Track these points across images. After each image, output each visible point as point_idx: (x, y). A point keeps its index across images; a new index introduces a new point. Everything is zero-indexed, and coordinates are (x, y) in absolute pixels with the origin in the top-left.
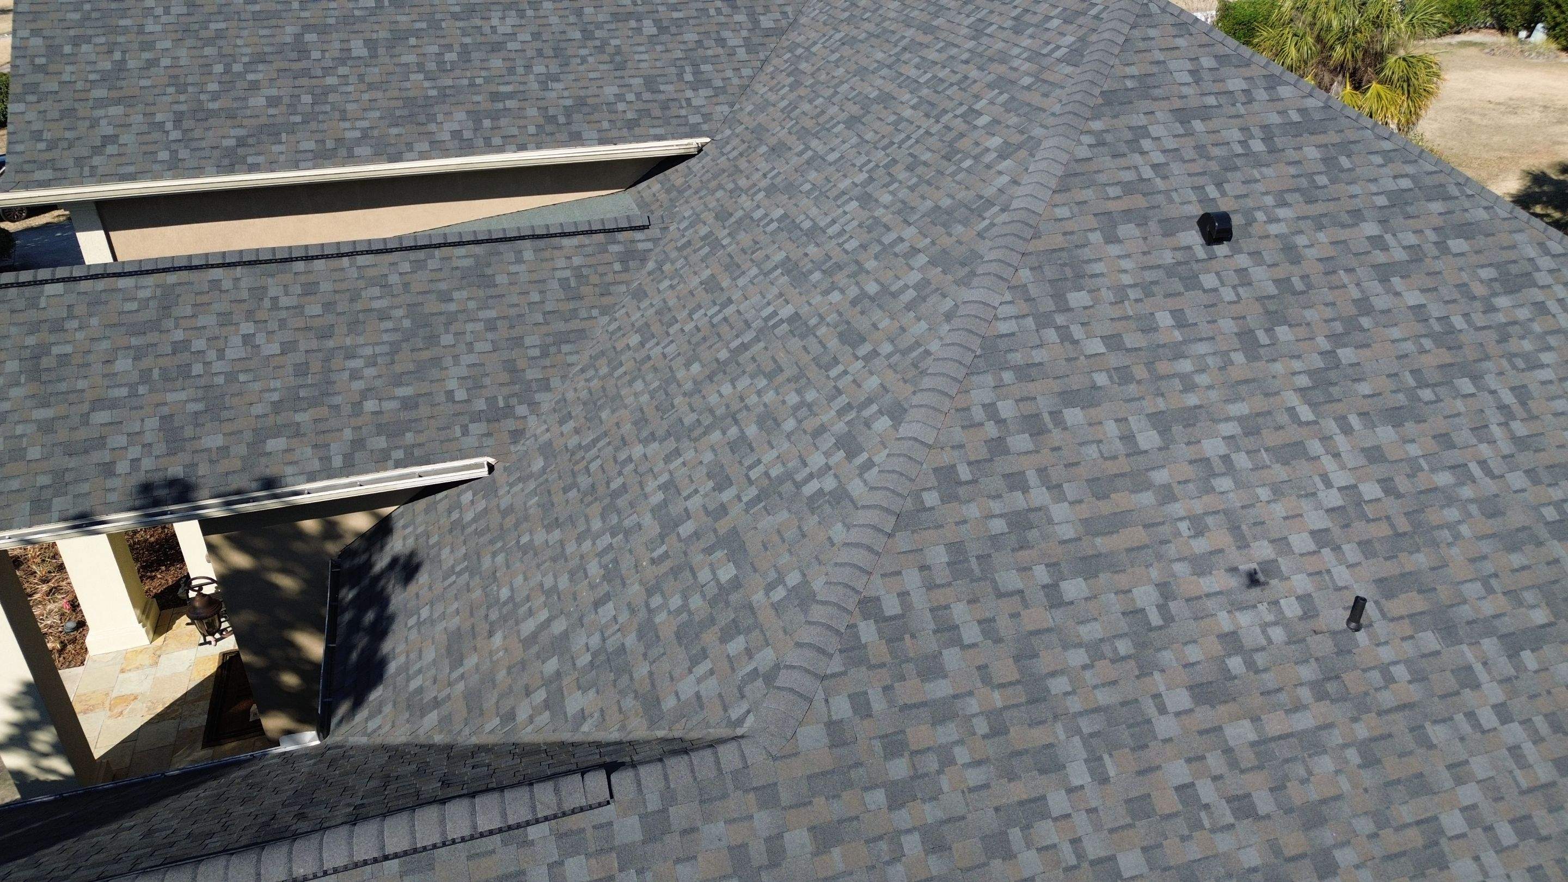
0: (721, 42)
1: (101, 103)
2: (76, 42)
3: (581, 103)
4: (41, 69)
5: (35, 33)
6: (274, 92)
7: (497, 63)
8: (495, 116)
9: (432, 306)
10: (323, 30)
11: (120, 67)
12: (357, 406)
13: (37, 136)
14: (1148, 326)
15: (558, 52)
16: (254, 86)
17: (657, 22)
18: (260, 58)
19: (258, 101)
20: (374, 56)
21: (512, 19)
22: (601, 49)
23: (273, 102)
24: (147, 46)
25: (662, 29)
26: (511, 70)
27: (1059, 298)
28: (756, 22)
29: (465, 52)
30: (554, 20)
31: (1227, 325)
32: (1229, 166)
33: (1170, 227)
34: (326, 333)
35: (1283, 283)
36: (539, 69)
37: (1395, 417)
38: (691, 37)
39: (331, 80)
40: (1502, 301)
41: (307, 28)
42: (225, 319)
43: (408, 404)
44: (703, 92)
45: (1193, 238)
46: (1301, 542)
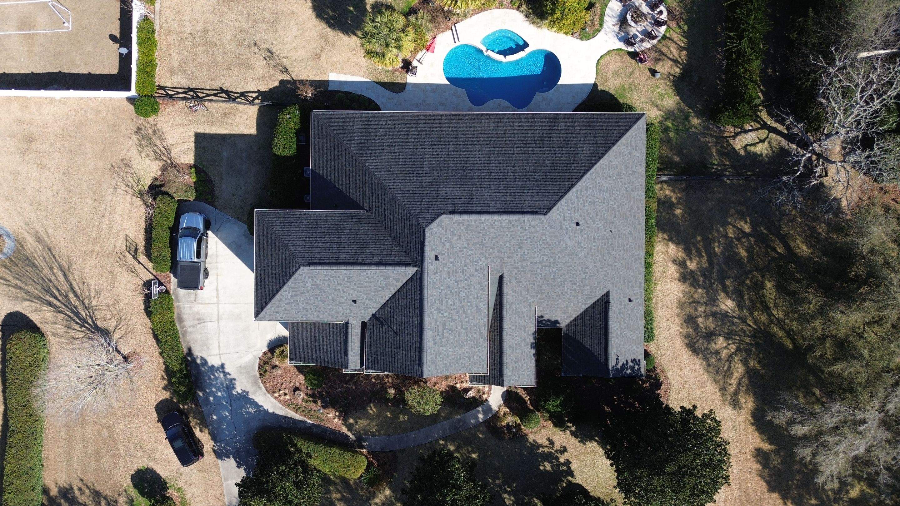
0: (470, 255)
1: (474, 359)
2: (462, 364)
3: (479, 283)
4: (467, 369)
5: (460, 370)
6: (474, 334)
7: (471, 297)
8: (481, 298)
9: (514, 312)
10: (462, 326)
11: (467, 357)
12: (527, 322)
13: (478, 367)
14: (585, 238)
15: (469, 286)
16: (472, 336)
17: (465, 266)
18: (467, 336)
19: (475, 336)
20: (468, 317)
21: (462, 293)
22: (469, 278)
23: (475, 333)
24: (464, 353)
25: (466, 266)
26: (473, 294)
27: (582, 247)
28: (466, 248)
29: (469, 302)
30: (462, 285)
31: (587, 228)
32: (571, 217)
33: (576, 229)
34: (516, 326)
35: (584, 219)
36: (472, 290)
37: (597, 215)
38: (468, 261)
39: (472, 324)
40: (589, 192)
41: (462, 328)
42: (513, 339)
43: (527, 316)
44: (479, 261)
45: (578, 227)
46: (605, 233)
